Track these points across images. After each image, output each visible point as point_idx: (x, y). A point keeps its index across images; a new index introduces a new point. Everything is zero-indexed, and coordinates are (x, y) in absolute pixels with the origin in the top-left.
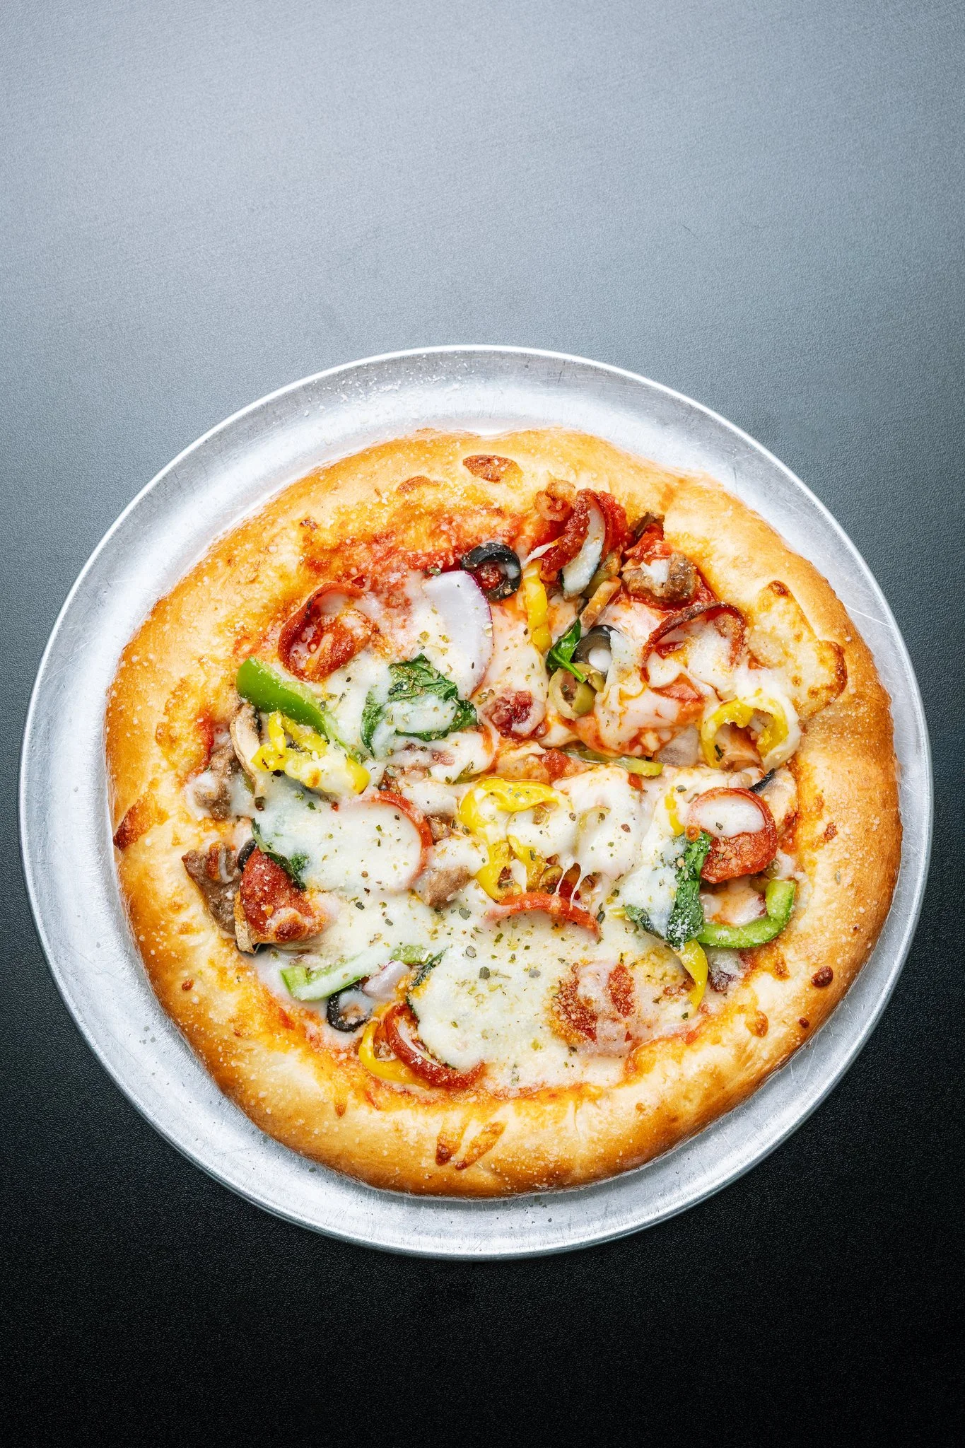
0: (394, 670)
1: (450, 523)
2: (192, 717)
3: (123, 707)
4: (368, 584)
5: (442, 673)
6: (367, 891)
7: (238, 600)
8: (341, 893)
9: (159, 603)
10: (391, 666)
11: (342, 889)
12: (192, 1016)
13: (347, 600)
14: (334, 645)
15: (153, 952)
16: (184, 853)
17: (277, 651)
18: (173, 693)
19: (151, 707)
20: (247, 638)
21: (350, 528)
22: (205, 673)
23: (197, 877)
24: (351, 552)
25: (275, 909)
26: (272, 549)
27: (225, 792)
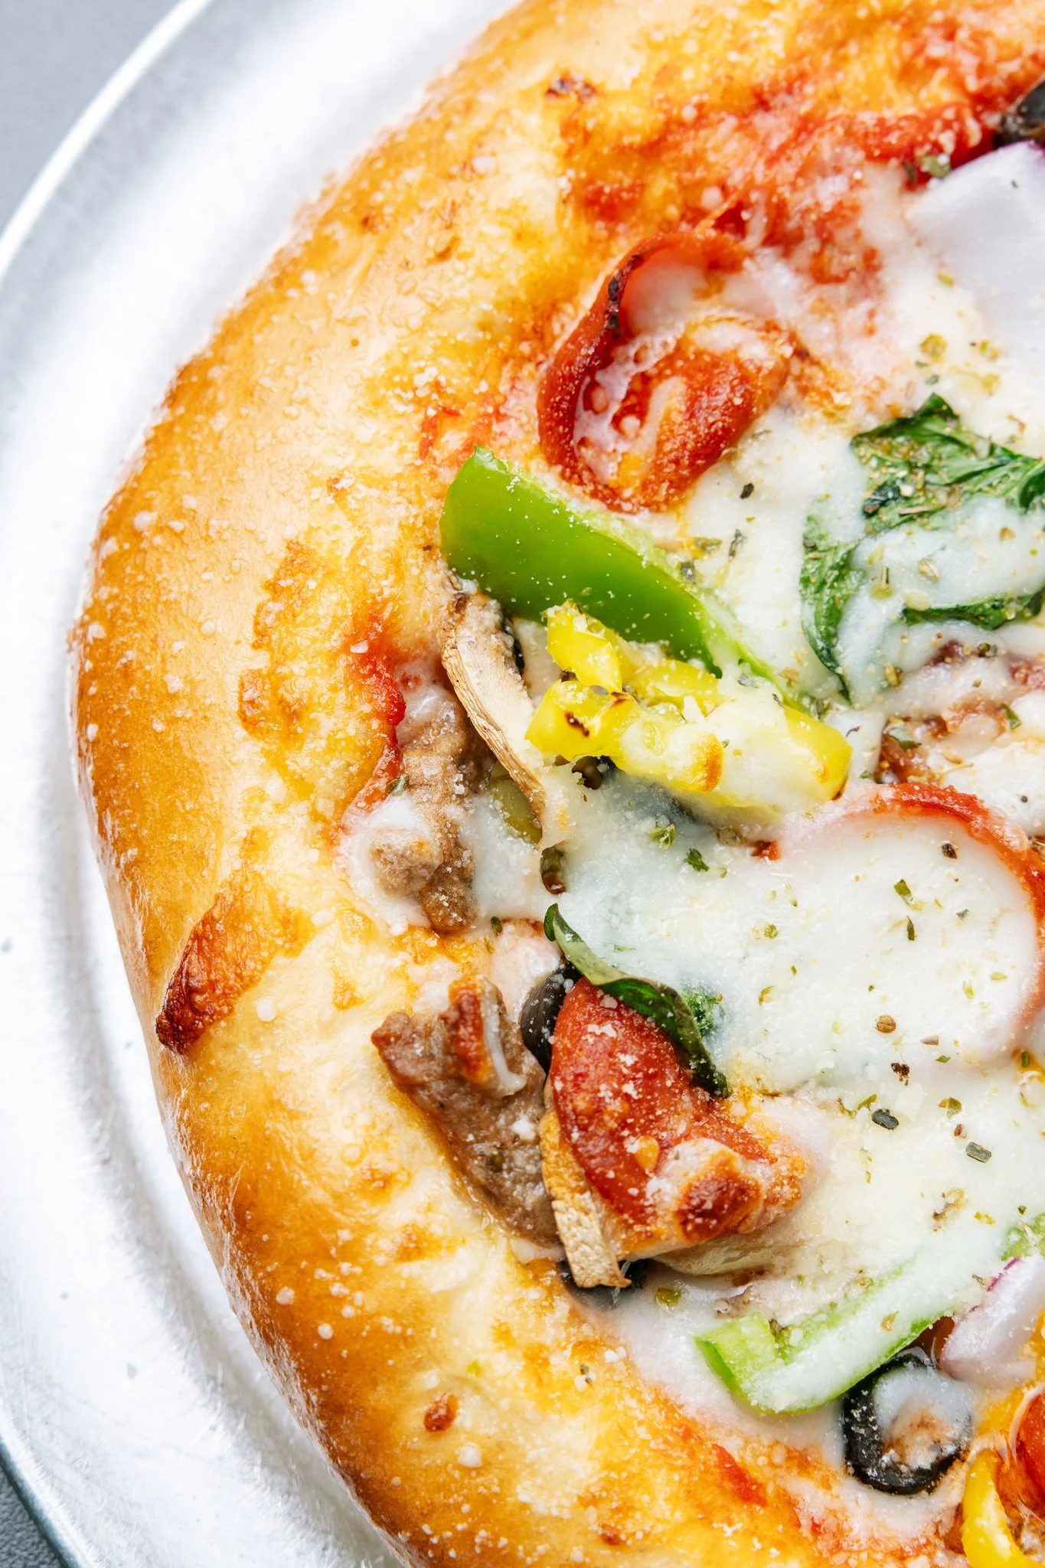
0: (865, 450)
1: (950, 36)
2: (336, 641)
3: (131, 655)
4: (757, 223)
5: (1000, 439)
6: (902, 1070)
7: (414, 309)
8: (823, 1095)
9: (184, 372)
10: (859, 439)
11: (824, 1081)
12: (466, 1508)
13: (702, 284)
14: (693, 401)
15: (326, 1330)
16: (377, 1024)
17: (536, 438)
18: (273, 587)
19: (212, 636)
20: (449, 413)
21: (687, 75)
22: (352, 519)
23: (423, 1086)
24: (698, 144)
25: (664, 1147)
26: (481, 164)
27: (457, 845)
